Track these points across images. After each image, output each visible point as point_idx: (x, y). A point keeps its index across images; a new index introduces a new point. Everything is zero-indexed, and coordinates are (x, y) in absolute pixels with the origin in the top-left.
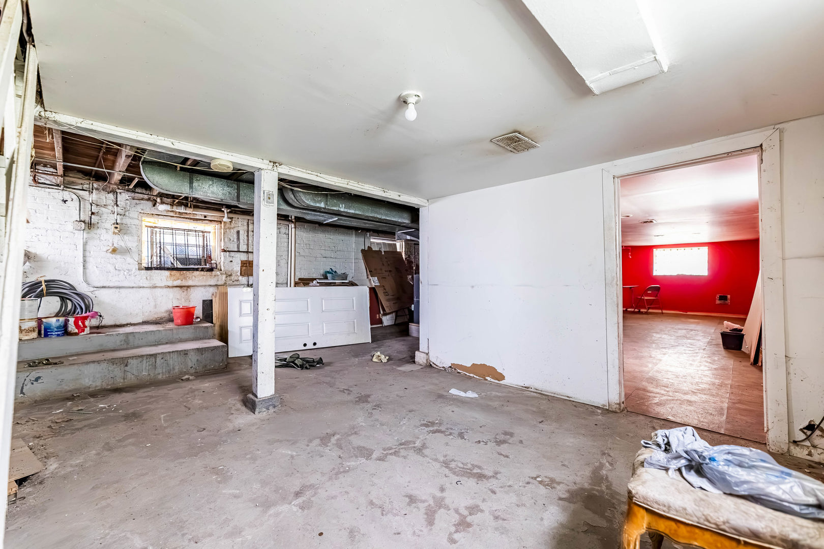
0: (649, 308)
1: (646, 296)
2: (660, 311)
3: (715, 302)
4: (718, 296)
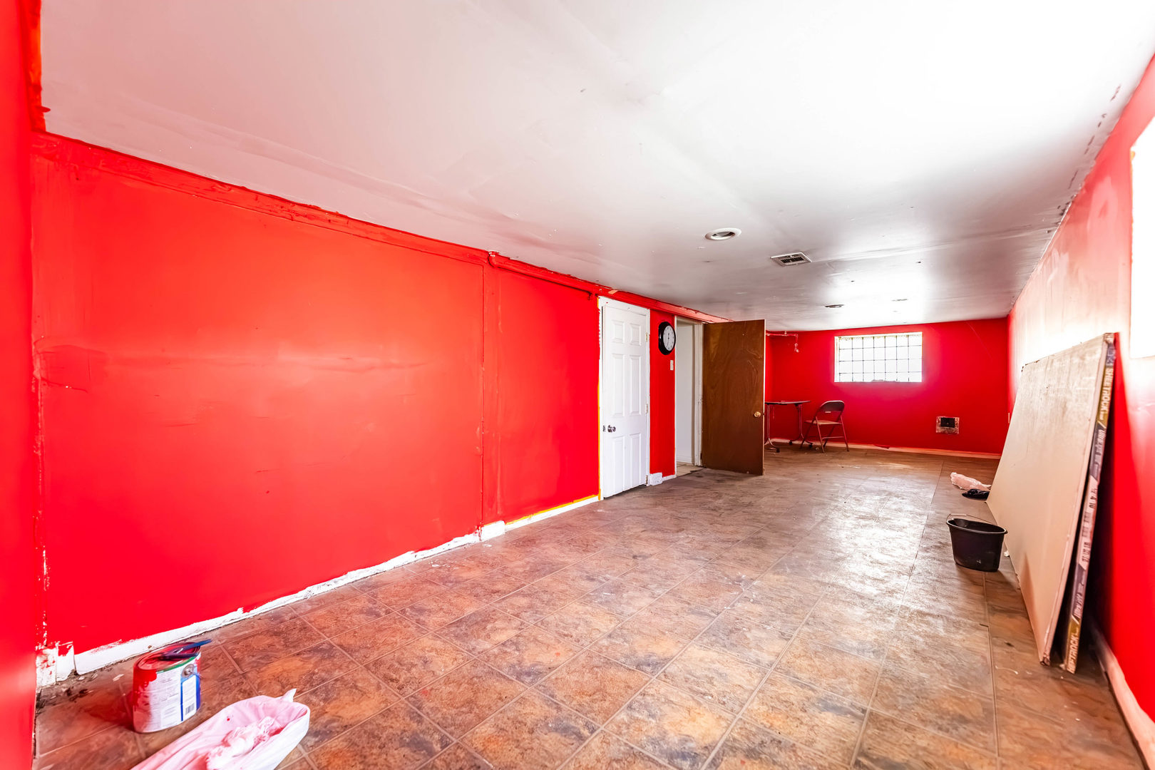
0: (826, 441)
1: (820, 419)
2: (844, 445)
3: (935, 429)
4: (939, 418)
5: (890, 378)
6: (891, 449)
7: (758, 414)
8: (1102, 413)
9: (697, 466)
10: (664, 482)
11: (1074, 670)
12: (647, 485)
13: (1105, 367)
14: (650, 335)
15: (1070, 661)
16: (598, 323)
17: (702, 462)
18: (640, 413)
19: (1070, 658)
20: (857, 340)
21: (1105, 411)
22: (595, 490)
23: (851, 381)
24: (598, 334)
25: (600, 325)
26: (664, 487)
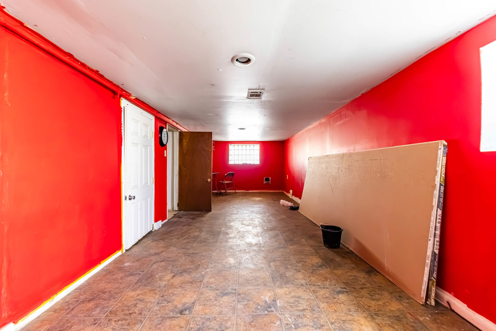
0: (228, 190)
1: (226, 180)
2: (234, 191)
3: (264, 182)
4: (265, 178)
5: (248, 162)
6: (249, 191)
7: (209, 180)
8: (442, 178)
9: (176, 211)
10: (163, 225)
11: (434, 304)
12: (153, 231)
13: (443, 156)
14: (155, 133)
15: (432, 300)
16: (121, 119)
17: (179, 208)
18: (149, 184)
19: (432, 299)
20: (240, 146)
21: (443, 177)
22: (119, 246)
23: (234, 163)
24: (121, 127)
25: (122, 120)
26: (164, 229)
